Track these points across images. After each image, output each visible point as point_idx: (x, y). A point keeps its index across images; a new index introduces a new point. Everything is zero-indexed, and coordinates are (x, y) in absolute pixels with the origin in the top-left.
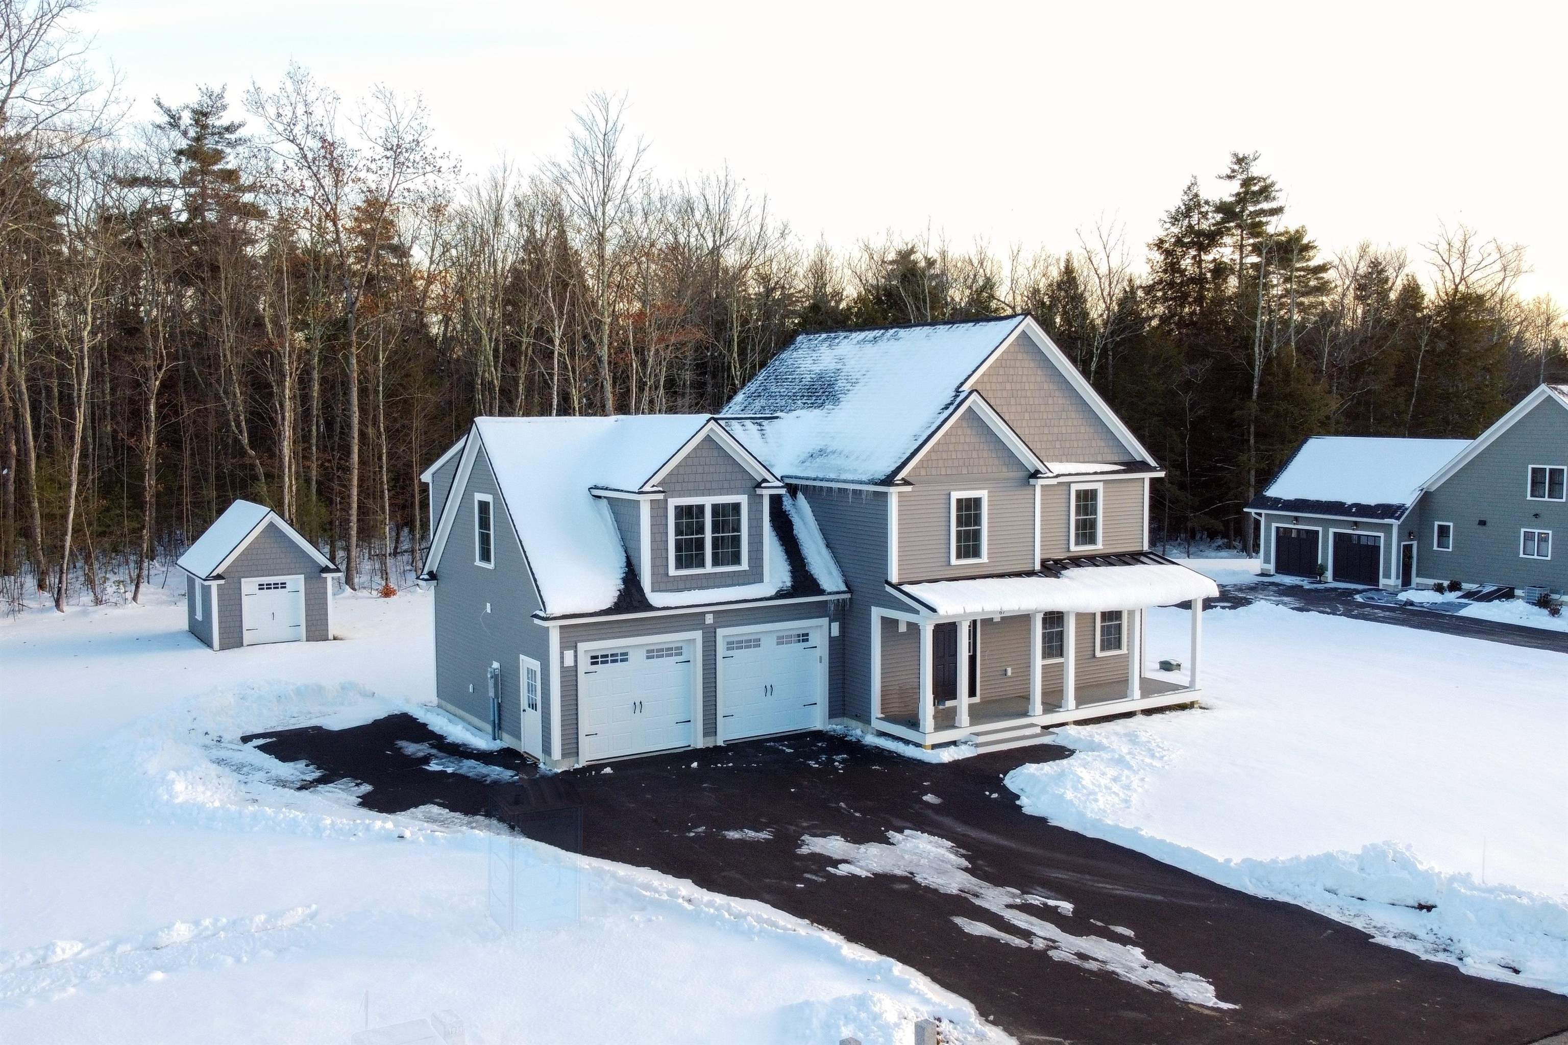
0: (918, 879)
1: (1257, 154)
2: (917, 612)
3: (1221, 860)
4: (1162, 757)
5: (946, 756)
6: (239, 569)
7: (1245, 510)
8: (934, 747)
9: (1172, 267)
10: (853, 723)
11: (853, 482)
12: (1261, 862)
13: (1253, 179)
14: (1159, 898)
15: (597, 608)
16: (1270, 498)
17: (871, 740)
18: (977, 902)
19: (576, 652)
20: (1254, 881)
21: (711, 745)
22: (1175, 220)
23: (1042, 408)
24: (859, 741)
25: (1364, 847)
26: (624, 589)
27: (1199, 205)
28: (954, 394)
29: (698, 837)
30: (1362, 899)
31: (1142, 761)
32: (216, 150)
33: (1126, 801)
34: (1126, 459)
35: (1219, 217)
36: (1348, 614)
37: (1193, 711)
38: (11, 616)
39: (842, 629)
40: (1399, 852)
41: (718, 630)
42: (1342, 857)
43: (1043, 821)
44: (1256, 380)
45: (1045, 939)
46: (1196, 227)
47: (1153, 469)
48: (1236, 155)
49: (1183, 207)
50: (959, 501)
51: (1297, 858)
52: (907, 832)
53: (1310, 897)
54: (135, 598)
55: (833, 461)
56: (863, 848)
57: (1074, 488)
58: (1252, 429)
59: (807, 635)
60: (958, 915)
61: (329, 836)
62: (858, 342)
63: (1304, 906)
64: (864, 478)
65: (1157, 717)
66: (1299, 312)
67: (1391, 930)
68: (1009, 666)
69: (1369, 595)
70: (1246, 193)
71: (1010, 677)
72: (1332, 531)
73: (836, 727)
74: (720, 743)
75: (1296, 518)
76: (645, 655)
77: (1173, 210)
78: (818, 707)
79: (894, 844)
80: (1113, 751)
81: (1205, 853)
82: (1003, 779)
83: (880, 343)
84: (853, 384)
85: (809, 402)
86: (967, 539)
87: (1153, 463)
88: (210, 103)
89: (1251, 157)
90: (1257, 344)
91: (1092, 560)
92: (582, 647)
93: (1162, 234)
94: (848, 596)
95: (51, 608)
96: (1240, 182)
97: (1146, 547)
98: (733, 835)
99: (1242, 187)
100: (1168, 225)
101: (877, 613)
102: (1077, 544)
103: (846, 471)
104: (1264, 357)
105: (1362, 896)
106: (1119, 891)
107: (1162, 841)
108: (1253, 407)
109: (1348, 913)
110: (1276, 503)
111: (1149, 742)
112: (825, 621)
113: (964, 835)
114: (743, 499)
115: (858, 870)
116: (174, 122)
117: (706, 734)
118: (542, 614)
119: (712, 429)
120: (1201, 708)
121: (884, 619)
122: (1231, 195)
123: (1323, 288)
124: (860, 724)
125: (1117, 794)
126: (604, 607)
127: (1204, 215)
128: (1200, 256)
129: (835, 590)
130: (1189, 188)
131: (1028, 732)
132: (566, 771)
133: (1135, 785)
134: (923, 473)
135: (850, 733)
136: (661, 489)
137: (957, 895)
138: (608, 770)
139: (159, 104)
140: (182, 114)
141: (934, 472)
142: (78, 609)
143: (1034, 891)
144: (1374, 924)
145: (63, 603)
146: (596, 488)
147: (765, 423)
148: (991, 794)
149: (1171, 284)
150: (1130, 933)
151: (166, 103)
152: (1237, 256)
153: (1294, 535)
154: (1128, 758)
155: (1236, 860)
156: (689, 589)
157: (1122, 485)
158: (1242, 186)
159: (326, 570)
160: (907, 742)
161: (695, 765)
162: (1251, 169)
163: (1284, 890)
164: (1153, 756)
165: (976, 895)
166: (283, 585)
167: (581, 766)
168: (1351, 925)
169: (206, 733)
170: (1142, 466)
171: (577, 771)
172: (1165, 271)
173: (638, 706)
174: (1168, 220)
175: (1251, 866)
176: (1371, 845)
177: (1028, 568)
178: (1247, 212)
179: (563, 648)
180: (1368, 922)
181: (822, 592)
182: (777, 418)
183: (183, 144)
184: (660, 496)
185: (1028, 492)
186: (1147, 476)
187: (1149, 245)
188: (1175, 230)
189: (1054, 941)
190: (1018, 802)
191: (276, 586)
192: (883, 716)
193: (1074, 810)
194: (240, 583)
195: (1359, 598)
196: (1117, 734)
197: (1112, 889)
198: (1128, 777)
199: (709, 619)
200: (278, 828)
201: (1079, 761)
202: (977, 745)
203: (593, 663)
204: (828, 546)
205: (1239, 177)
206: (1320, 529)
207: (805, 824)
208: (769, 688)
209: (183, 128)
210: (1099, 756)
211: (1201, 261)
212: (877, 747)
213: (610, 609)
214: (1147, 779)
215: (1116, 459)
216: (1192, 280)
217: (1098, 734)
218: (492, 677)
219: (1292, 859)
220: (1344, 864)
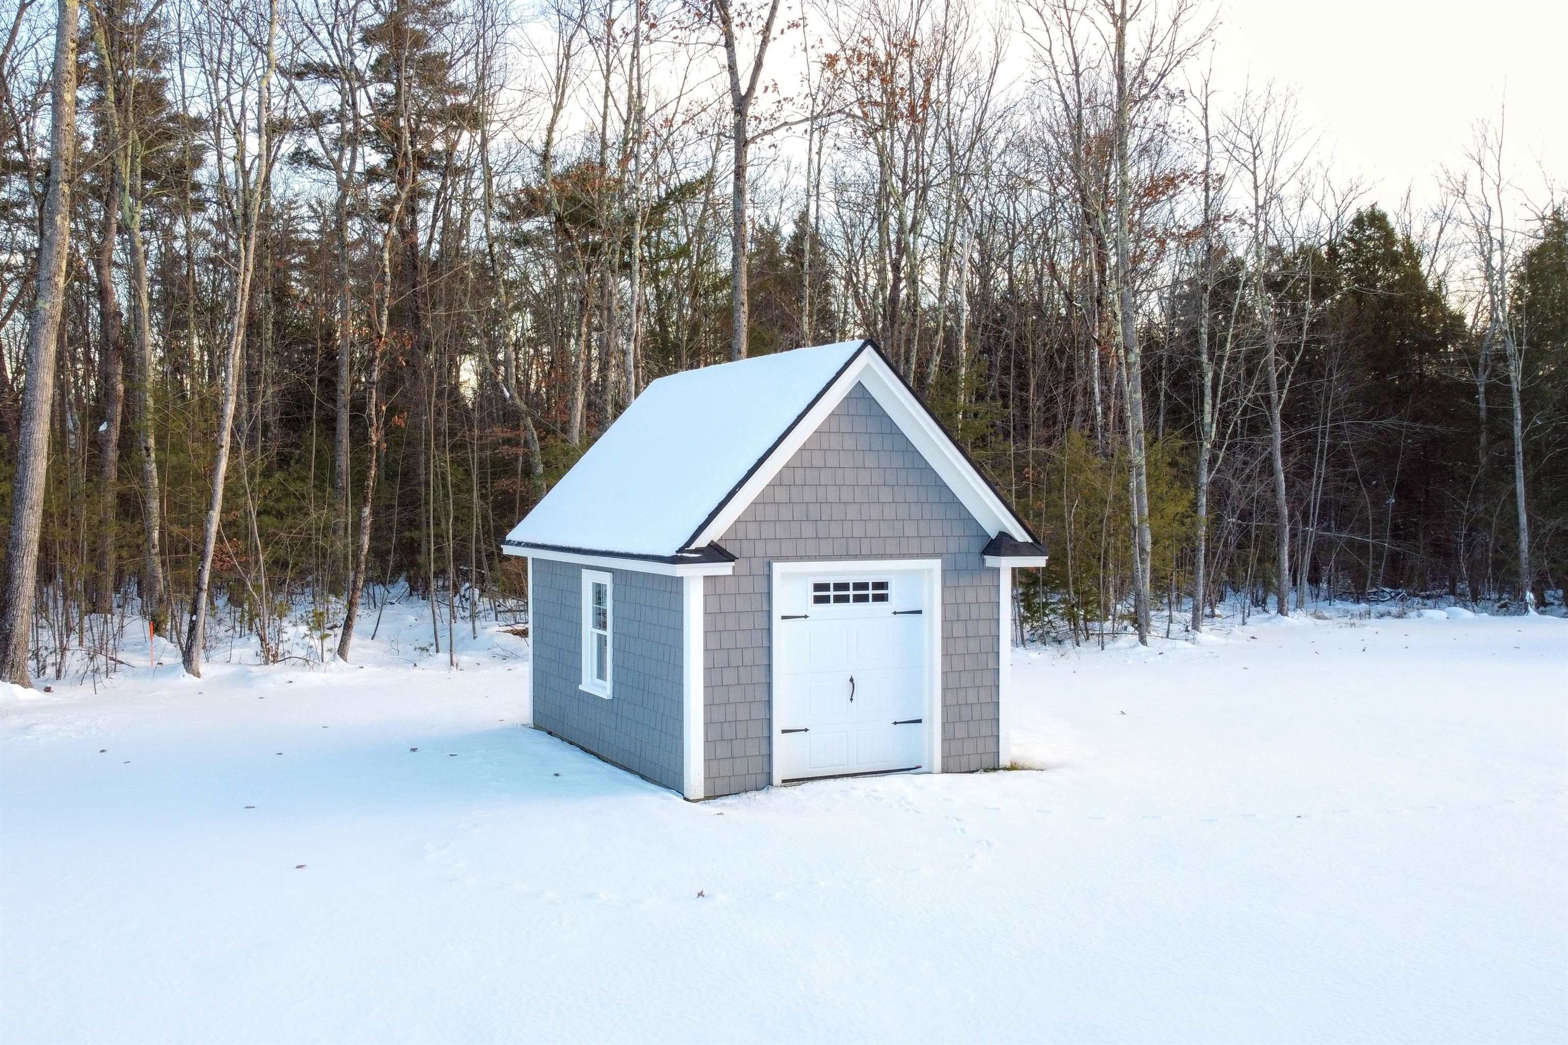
6: (767, 530)
38: (88, 683)
54: (342, 651)
95: (173, 668)
142: (228, 670)
145: (199, 656)
159: (1003, 543)
166: (880, 591)
191: (861, 592)
194: (769, 577)
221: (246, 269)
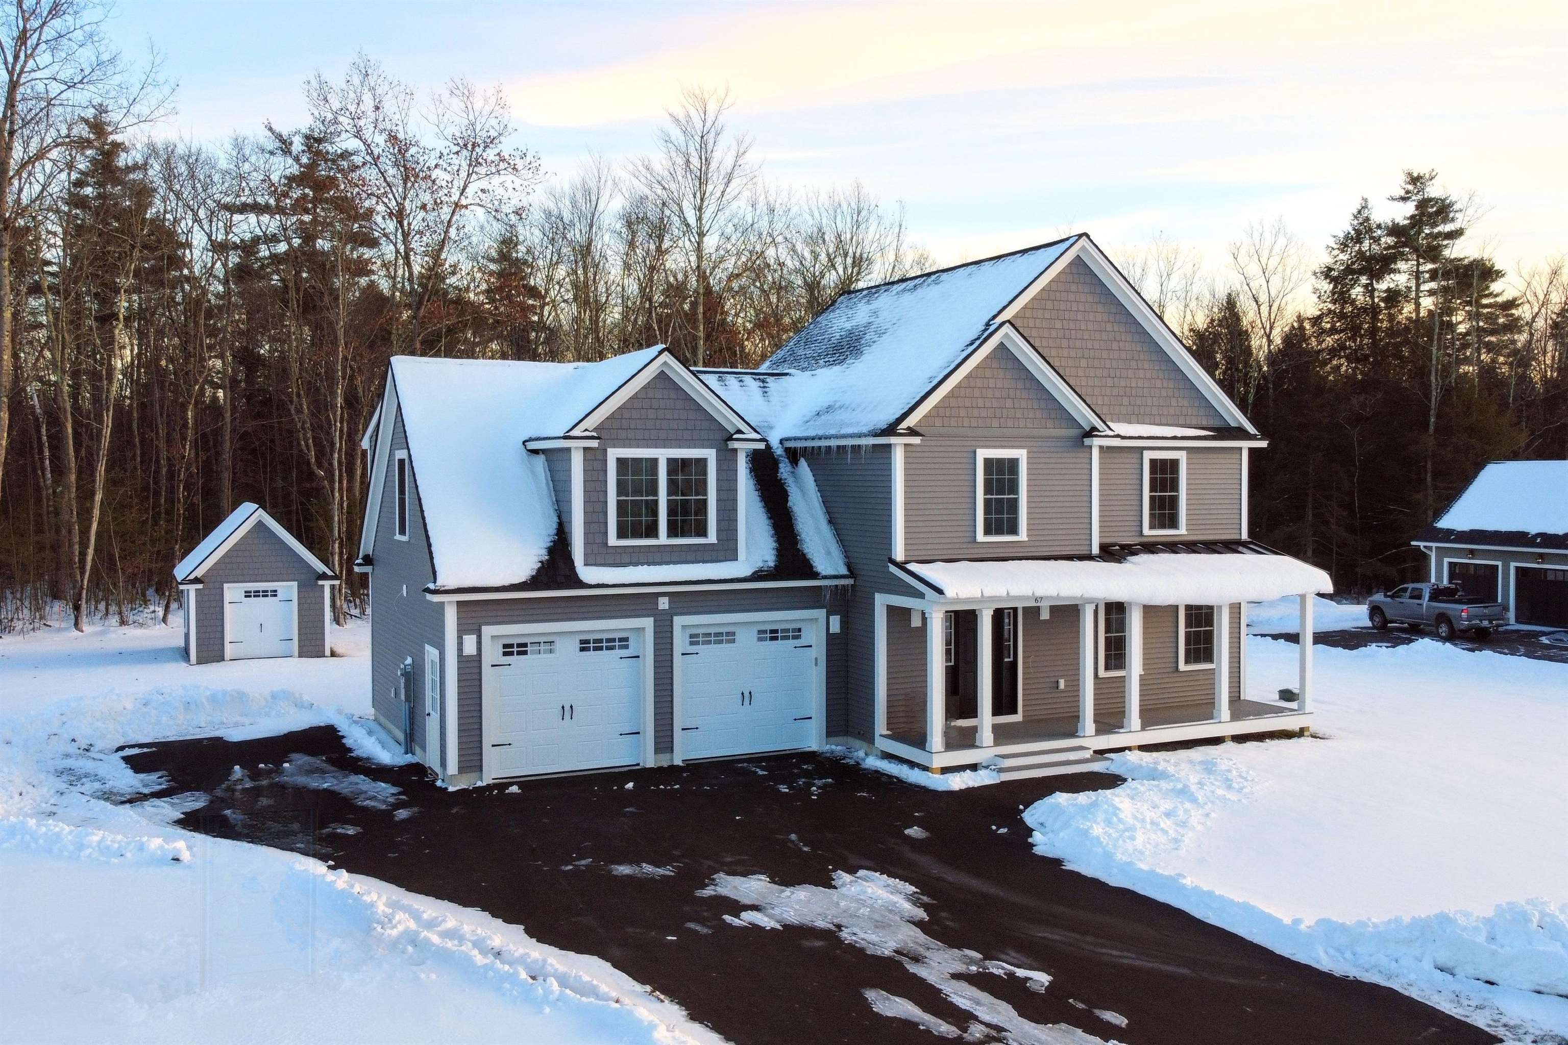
0: (845, 935)
1: (1434, 173)
2: (921, 595)
3: (1287, 921)
4: (1242, 789)
5: (957, 782)
6: (221, 573)
7: (1413, 543)
8: (945, 770)
9: (1341, 296)
10: (857, 743)
11: (852, 436)
12: (1342, 925)
13: (1430, 200)
14: (1185, 971)
15: (506, 582)
16: (1441, 529)
17: (873, 763)
18: (913, 968)
19: (479, 637)
20: (1331, 951)
21: (665, 765)
22: (1343, 247)
23: (1105, 354)
24: (858, 763)
25: (1498, 906)
26: (547, 560)
27: (1370, 230)
28: (983, 328)
29: (576, 872)
30: (1492, 983)
31: (1213, 792)
32: (328, 177)
33: (1176, 840)
34: (1217, 423)
35: (1390, 240)
36: (1530, 655)
37: (1302, 740)
39: (844, 624)
40: (1549, 914)
41: (676, 618)
42: (1462, 921)
43: (1056, 862)
44: (1432, 412)
45: (988, 1025)
46: (1368, 254)
47: (1252, 437)
48: (1410, 174)
49: (1353, 232)
50: (988, 462)
51: (1397, 920)
52: (861, 873)
53: (1413, 977)
54: (164, 620)
55: (840, 416)
56: (788, 891)
57: (1148, 456)
58: (1429, 466)
59: (799, 630)
60: (874, 986)
61: (90, 856)
62: (898, 293)
63: (1401, 990)
64: (865, 430)
65: (1251, 745)
66: (1489, 352)
67: (1531, 1030)
68: (1062, 677)
69: (1557, 636)
70: (1422, 214)
71: (1062, 691)
72: (1513, 565)
73: (836, 747)
74: (678, 761)
75: (1472, 552)
76: (578, 646)
77: (1342, 235)
78: (813, 721)
79: (835, 887)
80: (1178, 780)
81: (1267, 910)
82: (1022, 811)
83: (919, 290)
84: (880, 335)
85: (831, 359)
86: (999, 511)
87: (1252, 430)
88: (322, 128)
89: (1427, 176)
90: (1433, 374)
91: (1172, 547)
92: (488, 631)
93: (1328, 260)
94: (849, 582)
96: (1415, 203)
97: (1245, 536)
98: (624, 870)
99: (1417, 209)
100: (1336, 252)
101: (881, 601)
102: (1152, 527)
103: (848, 425)
104: (1441, 389)
105: (1491, 978)
106: (1130, 959)
107: (1210, 894)
108: (1429, 441)
109: (1466, 1002)
110: (1448, 535)
111: (1229, 771)
112: (821, 613)
113: (938, 879)
114: (710, 455)
115: (766, 919)
116: (285, 146)
117: (658, 750)
118: (431, 586)
119: (665, 363)
120: (1314, 736)
121: (891, 610)
122: (1405, 218)
123: (1513, 326)
124: (864, 744)
125: (1165, 832)
126: (517, 581)
127: (1377, 240)
128: (1371, 284)
129: (833, 573)
130: (1359, 212)
131: (1072, 756)
132: (464, 789)
133: (1193, 821)
134: (938, 422)
135: (850, 755)
136: (595, 434)
137: (889, 959)
138: (514, 789)
139: (270, 129)
140: (293, 139)
141: (953, 423)
142: (100, 629)
143: (1003, 957)
144: (1504, 1020)
145: (83, 622)
146: (531, 440)
147: (770, 379)
148: (998, 829)
149: (1342, 316)
150: (1120, 1020)
151: (277, 128)
152: (1413, 284)
153: (1472, 571)
154: (1193, 788)
155: (1308, 921)
156: (636, 564)
157: (1211, 456)
158: (1417, 207)
159: (324, 576)
160: (912, 764)
161: (630, 785)
162: (1427, 189)
163: (1375, 966)
164: (1229, 787)
165: (916, 959)
166: (274, 593)
167: (485, 784)
168: (1468, 1020)
169: (73, 740)
170: (1239, 433)
171: (477, 789)
172: (1334, 302)
173: (567, 711)
174: (1336, 246)
175: (1328, 929)
176: (1508, 904)
177: (1083, 551)
178: (1423, 235)
179: (462, 631)
180: (1496, 1017)
181: (815, 575)
182: (786, 374)
183: (295, 170)
184: (594, 444)
185: (1082, 455)
186: (1246, 445)
187: (1315, 274)
188: (1344, 257)
189: (999, 1029)
190: (1030, 840)
191: (265, 593)
192: (889, 733)
193: (1100, 850)
194: (222, 589)
195: (1545, 640)
196: (1191, 762)
197: (1120, 957)
198: (1186, 811)
199: (664, 604)
200: (33, 845)
201: (1128, 791)
202: (1001, 770)
203: (505, 654)
204: (830, 522)
205: (1414, 198)
206: (1499, 564)
207: (729, 859)
208: (747, 695)
209: (294, 152)
210: (1157, 786)
211: (1374, 290)
212: (877, 772)
213: (524, 583)
214: (1213, 815)
215: (1204, 423)
216: (1364, 310)
217: (1165, 760)
218: (402, 675)
219: (1389, 921)
220: (1465, 929)
221: (107, 426)
